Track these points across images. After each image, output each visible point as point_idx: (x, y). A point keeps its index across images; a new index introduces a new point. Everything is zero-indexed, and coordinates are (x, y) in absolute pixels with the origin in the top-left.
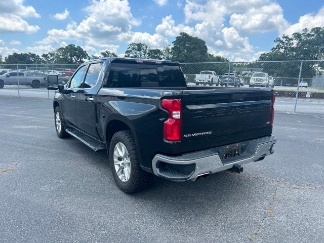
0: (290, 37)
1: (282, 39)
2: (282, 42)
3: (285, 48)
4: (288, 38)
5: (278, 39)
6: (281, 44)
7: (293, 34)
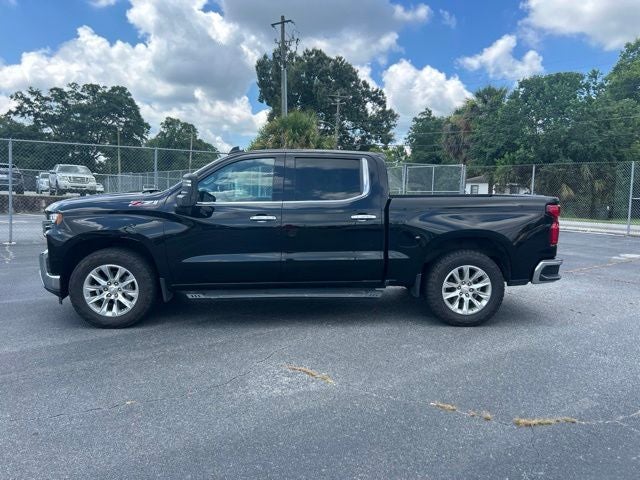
0: (44, 94)
1: (28, 96)
2: (27, 101)
3: (37, 115)
4: (40, 95)
5: (19, 95)
6: (26, 106)
7: (51, 90)
